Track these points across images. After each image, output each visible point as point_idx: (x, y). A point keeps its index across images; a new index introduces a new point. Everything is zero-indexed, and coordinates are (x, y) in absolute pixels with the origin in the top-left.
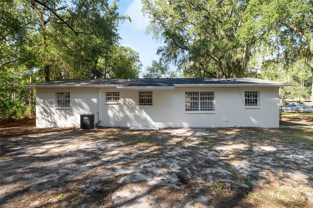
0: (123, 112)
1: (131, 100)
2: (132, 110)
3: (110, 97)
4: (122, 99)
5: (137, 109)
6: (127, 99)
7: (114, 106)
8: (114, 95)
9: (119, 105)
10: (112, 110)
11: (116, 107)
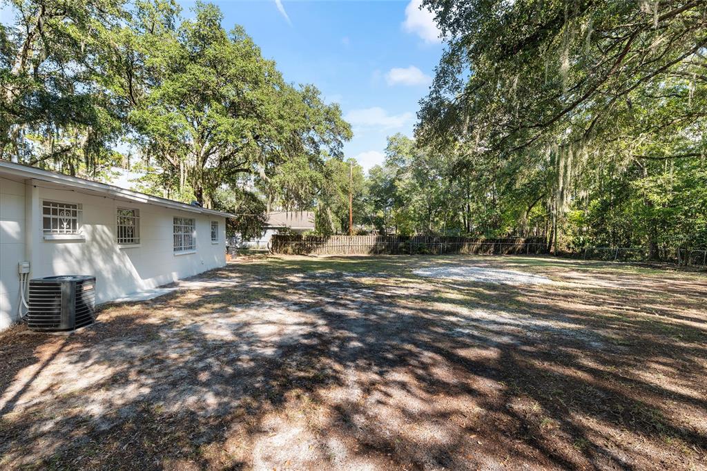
0: (91, 261)
1: (105, 229)
2: (107, 254)
3: (58, 217)
4: (89, 227)
5: (116, 253)
6: (99, 226)
7: (69, 245)
8: (69, 211)
9: (80, 244)
10: (65, 260)
11: (75, 249)
